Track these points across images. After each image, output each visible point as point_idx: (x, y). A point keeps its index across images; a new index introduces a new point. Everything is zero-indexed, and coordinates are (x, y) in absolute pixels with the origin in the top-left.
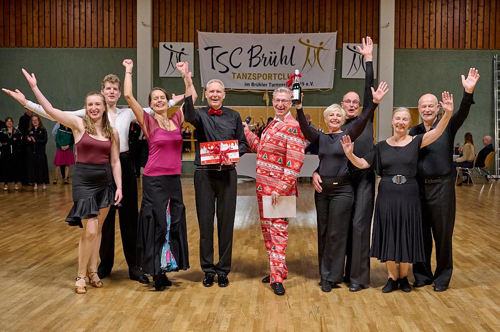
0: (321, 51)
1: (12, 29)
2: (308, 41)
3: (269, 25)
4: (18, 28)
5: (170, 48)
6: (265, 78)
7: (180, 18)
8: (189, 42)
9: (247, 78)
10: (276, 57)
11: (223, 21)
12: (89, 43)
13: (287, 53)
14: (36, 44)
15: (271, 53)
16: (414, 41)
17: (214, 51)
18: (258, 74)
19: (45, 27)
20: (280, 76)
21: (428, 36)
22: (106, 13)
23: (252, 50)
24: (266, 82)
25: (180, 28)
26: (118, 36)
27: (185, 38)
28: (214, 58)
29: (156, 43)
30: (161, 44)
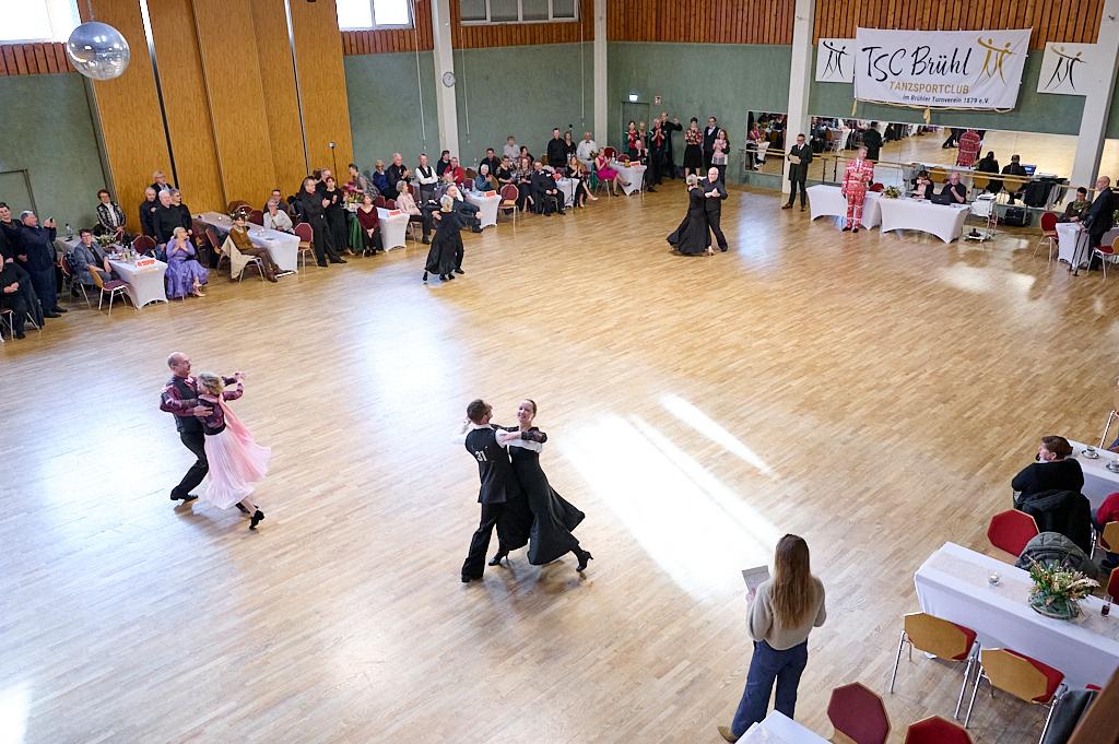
0: (1006, 54)
1: (682, 21)
2: (990, 41)
4: (688, 20)
5: (830, 46)
6: (928, 90)
8: (851, 39)
9: (908, 88)
10: (946, 63)
12: (749, 39)
13: (961, 58)
14: (702, 39)
15: (941, 57)
17: (872, 52)
18: (921, 85)
19: (711, 19)
20: (948, 89)
23: (917, 52)
24: (931, 95)
25: (843, 21)
26: (778, 31)
27: (848, 34)
28: (872, 63)
29: (815, 39)
30: (821, 40)
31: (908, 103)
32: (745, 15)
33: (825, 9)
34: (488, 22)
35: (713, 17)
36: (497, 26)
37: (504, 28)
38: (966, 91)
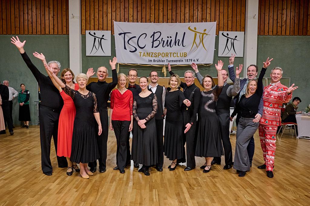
0: (205, 35)
2: (195, 28)
3: (165, 18)
5: (94, 35)
6: (163, 56)
7: (101, 13)
8: (107, 30)
9: (150, 56)
10: (171, 40)
12: (34, 31)
13: (180, 37)
15: (168, 37)
16: (271, 30)
17: (126, 36)
18: (158, 53)
19: (2, 19)
20: (175, 55)
21: (281, 26)
23: (153, 35)
24: (165, 59)
25: (101, 20)
26: (56, 26)
27: (105, 27)
28: (126, 41)
29: (83, 31)
30: (87, 32)
31: (152, 64)
32: (30, 17)
33: (88, 13)
38: (185, 55)
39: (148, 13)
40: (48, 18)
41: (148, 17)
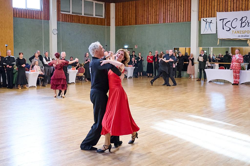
1: (146, 17)
4: (148, 16)
5: (206, 21)
6: (248, 33)
7: (210, 6)
8: (214, 17)
9: (240, 33)
11: (230, 6)
12: (173, 20)
14: (154, 23)
17: (224, 21)
18: (245, 31)
19: (157, 15)
22: (180, 7)
23: (242, 19)
24: (249, 35)
25: (210, 10)
26: (185, 17)
27: (213, 15)
28: (224, 24)
29: (200, 19)
30: (202, 19)
31: (240, 38)
32: (171, 12)
33: (203, 7)
34: (71, 13)
35: (158, 14)
36: (74, 15)
37: (77, 16)
39: (241, 4)
40: (180, 13)
41: (240, 7)
